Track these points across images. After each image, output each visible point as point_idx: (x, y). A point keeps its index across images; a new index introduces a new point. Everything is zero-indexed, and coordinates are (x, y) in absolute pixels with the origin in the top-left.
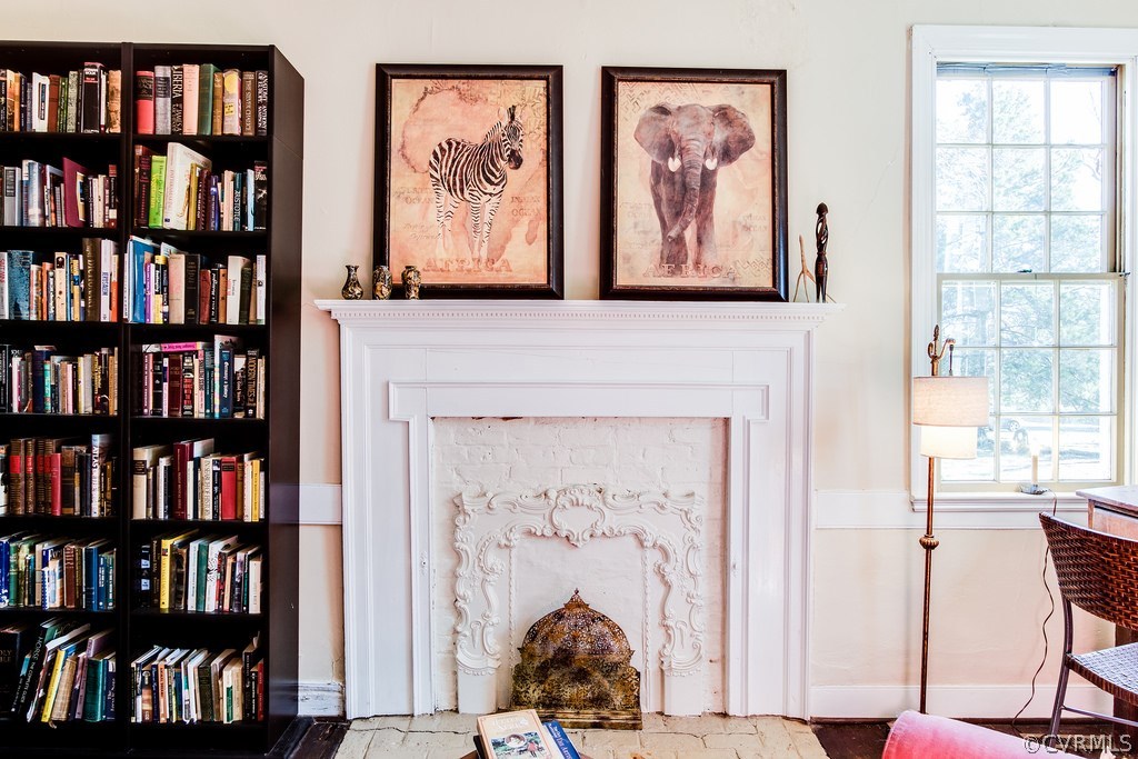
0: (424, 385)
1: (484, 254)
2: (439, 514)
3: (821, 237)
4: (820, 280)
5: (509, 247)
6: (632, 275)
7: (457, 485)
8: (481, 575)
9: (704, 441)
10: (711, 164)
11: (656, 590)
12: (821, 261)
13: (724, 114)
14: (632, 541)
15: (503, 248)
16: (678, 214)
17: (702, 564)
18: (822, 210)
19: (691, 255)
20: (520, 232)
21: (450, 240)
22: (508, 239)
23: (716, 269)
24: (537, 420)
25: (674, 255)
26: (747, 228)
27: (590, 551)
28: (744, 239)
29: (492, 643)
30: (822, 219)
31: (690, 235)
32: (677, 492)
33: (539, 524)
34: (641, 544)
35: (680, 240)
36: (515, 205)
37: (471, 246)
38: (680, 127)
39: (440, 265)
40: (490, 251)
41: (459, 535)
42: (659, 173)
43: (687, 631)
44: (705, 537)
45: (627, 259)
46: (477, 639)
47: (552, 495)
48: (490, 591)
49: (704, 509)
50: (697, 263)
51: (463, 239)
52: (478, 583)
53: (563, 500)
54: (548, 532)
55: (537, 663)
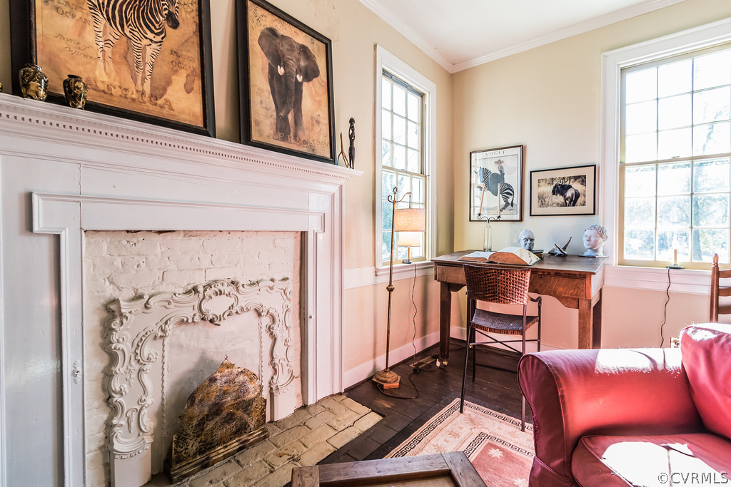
0: (78, 198)
1: (147, 88)
2: (93, 321)
3: (352, 137)
4: (352, 157)
5: (170, 90)
6: (261, 135)
7: (110, 292)
8: (136, 367)
9: (292, 245)
10: (300, 78)
11: (267, 341)
13: (304, 50)
14: (252, 314)
15: (165, 90)
16: (284, 103)
17: (293, 320)
18: (352, 121)
19: (292, 130)
20: (179, 80)
21: (111, 66)
22: (169, 83)
23: (305, 142)
24: (188, 233)
25: (282, 128)
26: (318, 122)
27: (227, 326)
28: (317, 129)
29: (148, 422)
30: (352, 127)
31: (290, 117)
32: (278, 277)
33: (188, 312)
34: (259, 315)
35: (286, 119)
36: (173, 57)
37: (134, 79)
38: (284, 48)
39: (101, 86)
40: (153, 88)
41: (115, 337)
42: (273, 74)
43: (285, 363)
44: (294, 305)
45: (258, 124)
46: (134, 424)
47: (201, 289)
48: (146, 378)
49: (293, 286)
50: (295, 136)
51: (125, 69)
52: (134, 376)
53: (209, 292)
54: (197, 319)
55: (195, 422)
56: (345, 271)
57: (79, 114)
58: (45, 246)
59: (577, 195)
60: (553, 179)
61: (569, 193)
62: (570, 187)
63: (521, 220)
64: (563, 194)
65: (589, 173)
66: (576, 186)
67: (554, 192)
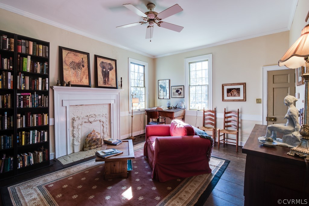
0: (69, 100)
1: (79, 80)
2: (71, 121)
3: (121, 81)
4: (121, 86)
5: (83, 79)
6: (100, 85)
7: (73, 116)
8: (77, 130)
9: (107, 107)
10: (109, 70)
11: (102, 127)
12: (121, 84)
13: (110, 64)
14: (99, 121)
15: (82, 79)
16: (105, 77)
17: (108, 123)
18: (121, 78)
19: (107, 82)
20: (85, 77)
21: (74, 77)
22: (83, 78)
23: (110, 84)
24: (86, 105)
25: (105, 82)
26: (113, 79)
27: (94, 123)
28: (113, 81)
29: (80, 141)
30: (121, 79)
31: (107, 79)
32: (104, 114)
33: (86, 120)
34: (100, 122)
35: (105, 80)
36: (83, 73)
37: (77, 79)
38: (105, 65)
39: (72, 81)
40: (80, 80)
41: (74, 124)
42: (103, 71)
43: (106, 132)
44: (108, 120)
45: (99, 82)
46: (77, 140)
47: (88, 116)
48: (79, 133)
49: (108, 116)
50: (108, 83)
51: (76, 77)
52: (77, 131)
53: (90, 117)
54: (88, 122)
55: (88, 141)
56: (121, 112)
57: (70, 87)
58: (64, 108)
59: (181, 93)
60: (176, 89)
61: (179, 92)
62: (179, 91)
63: (170, 99)
64: (178, 93)
65: (182, 87)
66: (180, 90)
67: (176, 92)
